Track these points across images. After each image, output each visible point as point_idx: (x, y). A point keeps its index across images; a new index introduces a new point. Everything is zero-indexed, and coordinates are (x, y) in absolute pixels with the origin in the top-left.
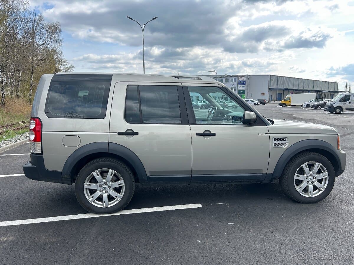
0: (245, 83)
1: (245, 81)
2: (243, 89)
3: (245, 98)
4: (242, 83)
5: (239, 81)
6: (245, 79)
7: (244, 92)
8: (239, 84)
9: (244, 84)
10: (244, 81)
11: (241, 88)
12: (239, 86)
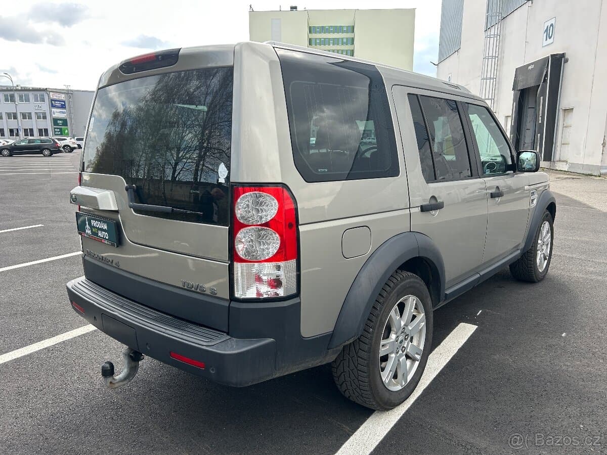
0: (65, 105)
1: (64, 102)
2: (63, 116)
3: (68, 133)
4: (58, 104)
5: (52, 100)
6: (62, 97)
7: (65, 122)
8: (53, 106)
9: (63, 107)
10: (62, 101)
11: (58, 113)
12: (54, 110)
